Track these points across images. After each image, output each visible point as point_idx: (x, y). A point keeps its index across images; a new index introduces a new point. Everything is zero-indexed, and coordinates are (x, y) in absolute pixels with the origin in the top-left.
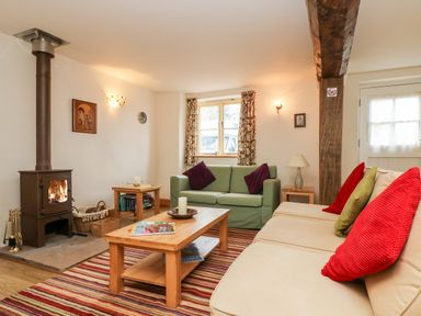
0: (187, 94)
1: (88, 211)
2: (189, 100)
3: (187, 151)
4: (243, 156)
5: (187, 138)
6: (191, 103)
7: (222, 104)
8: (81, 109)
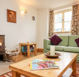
0: (50, 9)
1: (12, 52)
2: (50, 12)
3: (50, 31)
4: (73, 32)
5: (50, 26)
6: (51, 12)
7: (63, 12)
8: (10, 13)
